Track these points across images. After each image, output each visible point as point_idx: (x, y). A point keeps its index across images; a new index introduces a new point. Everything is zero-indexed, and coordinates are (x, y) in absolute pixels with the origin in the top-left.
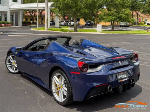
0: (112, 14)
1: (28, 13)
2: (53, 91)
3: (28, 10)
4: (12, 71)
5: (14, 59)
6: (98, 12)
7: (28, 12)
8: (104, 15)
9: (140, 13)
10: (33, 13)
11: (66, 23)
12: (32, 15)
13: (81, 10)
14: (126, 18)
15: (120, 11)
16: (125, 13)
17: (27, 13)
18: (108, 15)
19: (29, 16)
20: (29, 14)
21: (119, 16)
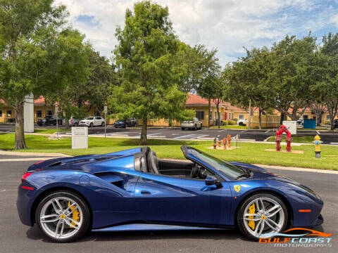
8: (119, 102)
21: (153, 103)
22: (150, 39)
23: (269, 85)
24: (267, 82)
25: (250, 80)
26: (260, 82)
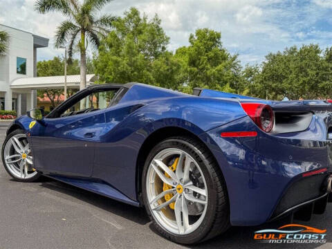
1: (45, 98)
2: (152, 207)
4: (18, 175)
5: (24, 146)
7: (45, 95)
10: (54, 98)
12: (53, 101)
17: (43, 97)
19: (47, 103)
20: (47, 99)
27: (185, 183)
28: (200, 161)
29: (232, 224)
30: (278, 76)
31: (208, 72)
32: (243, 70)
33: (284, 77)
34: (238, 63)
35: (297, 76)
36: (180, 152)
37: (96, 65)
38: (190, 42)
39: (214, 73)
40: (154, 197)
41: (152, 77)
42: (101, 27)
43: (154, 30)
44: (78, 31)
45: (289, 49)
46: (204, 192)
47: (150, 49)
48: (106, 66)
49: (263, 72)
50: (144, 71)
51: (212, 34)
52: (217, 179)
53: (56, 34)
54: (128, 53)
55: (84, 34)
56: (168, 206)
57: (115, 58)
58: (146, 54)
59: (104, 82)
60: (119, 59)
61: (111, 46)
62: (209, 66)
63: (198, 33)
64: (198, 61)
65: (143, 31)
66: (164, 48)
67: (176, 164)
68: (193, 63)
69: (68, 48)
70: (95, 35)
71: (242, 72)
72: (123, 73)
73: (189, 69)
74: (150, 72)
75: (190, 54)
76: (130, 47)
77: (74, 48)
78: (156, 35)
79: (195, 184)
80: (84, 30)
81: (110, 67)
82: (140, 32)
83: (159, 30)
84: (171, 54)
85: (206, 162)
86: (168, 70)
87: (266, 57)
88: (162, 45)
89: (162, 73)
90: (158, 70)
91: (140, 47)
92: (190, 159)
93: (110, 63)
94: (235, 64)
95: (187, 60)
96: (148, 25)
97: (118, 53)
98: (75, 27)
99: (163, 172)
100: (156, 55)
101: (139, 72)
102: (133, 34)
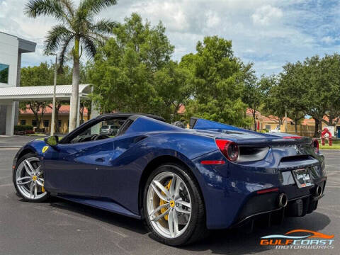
0: (210, 109)
1: (27, 110)
2: (151, 218)
3: (29, 103)
4: (28, 195)
5: (35, 169)
6: (178, 108)
7: (28, 106)
8: (195, 112)
9: (257, 113)
10: (38, 110)
11: (112, 130)
12: (36, 114)
13: (151, 98)
14: (236, 118)
15: (226, 103)
16: (235, 107)
17: (25, 109)
18: (202, 110)
19: (29, 116)
20: (29, 111)
21: (223, 112)
22: (221, 65)
23: (311, 99)
24: (309, 96)
25: (295, 94)
26: (303, 96)
27: (177, 199)
28: (187, 182)
29: (208, 228)
30: (296, 90)
31: (218, 85)
32: (258, 81)
33: (304, 92)
34: (253, 74)
35: (319, 90)
36: (172, 174)
37: (90, 76)
38: (198, 50)
39: (224, 86)
40: (153, 211)
41: (154, 90)
42: (98, 33)
43: (157, 38)
44: (72, 37)
45: (310, 58)
46: (189, 205)
47: (152, 59)
48: (102, 76)
49: (280, 85)
50: (146, 83)
51: (222, 42)
52: (198, 195)
53: (46, 39)
54: (128, 62)
55: (79, 41)
56: (163, 218)
57: (113, 68)
58: (148, 64)
59: (100, 95)
60: (118, 70)
61: (109, 55)
62: (218, 78)
63: (207, 40)
64: (206, 72)
65: (145, 39)
66: (167, 58)
67: (170, 184)
68: (200, 73)
69: (59, 55)
70: (91, 41)
71: (257, 83)
72: (122, 85)
73: (196, 81)
74: (152, 84)
75: (197, 64)
76: (130, 56)
77: (66, 55)
78: (159, 44)
79: (184, 200)
80: (78, 36)
81: (107, 78)
82: (142, 40)
83: (163, 38)
84: (176, 64)
85: (191, 182)
86: (172, 82)
87: (284, 67)
88: (165, 54)
89: (165, 85)
90: (161, 82)
91: (141, 56)
92: (180, 180)
93: (107, 73)
94: (248, 74)
95: (194, 70)
96: (151, 33)
97: (116, 63)
98: (68, 32)
99: (160, 191)
100: (160, 66)
101: (139, 84)
102: (134, 42)
